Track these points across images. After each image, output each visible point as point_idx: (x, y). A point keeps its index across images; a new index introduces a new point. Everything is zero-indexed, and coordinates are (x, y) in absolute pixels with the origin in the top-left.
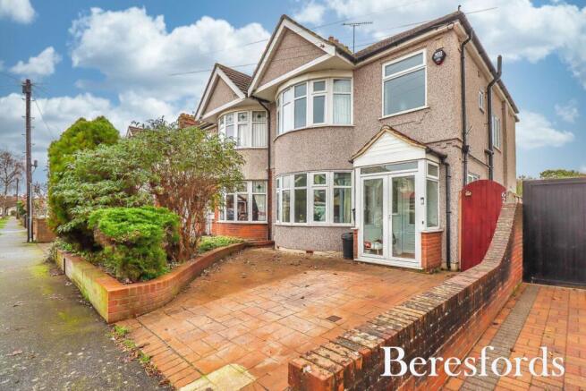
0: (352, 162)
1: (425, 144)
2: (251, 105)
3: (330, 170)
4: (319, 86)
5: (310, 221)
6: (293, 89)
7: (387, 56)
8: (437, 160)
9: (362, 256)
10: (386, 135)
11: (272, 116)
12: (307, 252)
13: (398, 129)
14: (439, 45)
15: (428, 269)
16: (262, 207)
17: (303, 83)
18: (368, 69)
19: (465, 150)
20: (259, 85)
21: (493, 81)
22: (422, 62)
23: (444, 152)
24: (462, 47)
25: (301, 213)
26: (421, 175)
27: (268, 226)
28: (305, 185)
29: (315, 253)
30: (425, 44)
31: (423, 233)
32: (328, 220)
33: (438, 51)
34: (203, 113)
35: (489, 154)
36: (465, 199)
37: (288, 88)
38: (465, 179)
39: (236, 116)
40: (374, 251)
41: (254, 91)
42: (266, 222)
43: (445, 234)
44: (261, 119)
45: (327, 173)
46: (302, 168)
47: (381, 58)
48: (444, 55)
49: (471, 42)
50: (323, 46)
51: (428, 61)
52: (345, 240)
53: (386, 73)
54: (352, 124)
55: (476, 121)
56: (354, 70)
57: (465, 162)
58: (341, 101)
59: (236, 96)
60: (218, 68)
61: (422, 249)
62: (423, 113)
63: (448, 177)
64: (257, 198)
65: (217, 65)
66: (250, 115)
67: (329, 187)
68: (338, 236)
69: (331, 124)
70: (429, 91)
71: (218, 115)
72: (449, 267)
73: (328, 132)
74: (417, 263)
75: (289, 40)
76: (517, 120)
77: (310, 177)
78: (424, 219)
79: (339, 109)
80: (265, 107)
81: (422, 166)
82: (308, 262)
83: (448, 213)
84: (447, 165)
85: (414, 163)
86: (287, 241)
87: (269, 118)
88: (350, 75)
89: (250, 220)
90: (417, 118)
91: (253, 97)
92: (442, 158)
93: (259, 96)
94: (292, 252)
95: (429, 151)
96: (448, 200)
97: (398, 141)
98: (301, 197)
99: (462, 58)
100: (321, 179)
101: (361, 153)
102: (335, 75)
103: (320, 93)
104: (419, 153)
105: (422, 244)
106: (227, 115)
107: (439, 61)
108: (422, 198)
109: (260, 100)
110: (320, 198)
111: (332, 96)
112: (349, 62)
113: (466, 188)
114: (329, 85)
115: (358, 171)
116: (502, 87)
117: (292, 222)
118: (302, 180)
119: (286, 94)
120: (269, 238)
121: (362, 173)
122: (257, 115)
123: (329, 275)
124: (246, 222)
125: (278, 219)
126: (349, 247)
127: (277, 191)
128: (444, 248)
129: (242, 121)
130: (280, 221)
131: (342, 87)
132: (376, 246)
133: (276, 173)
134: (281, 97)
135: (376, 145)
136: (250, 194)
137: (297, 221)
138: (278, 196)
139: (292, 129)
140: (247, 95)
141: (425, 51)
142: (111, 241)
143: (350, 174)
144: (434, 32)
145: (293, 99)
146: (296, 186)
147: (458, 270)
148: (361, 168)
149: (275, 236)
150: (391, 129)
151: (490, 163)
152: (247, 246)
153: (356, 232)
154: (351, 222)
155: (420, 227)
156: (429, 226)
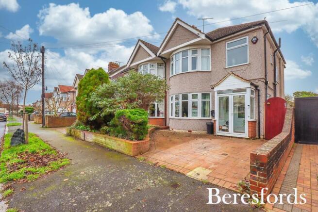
0: (213, 88)
1: (249, 81)
2: (157, 60)
3: (200, 92)
4: (195, 52)
5: (190, 116)
6: (181, 54)
7: (229, 39)
8: (254, 88)
9: (218, 132)
10: (230, 76)
11: (167, 65)
12: (189, 131)
13: (237, 73)
14: (255, 35)
15: (251, 138)
16: (162, 109)
17: (186, 51)
18: (219, 44)
19: (266, 83)
20: (163, 51)
21: (277, 50)
22: (246, 42)
23: (257, 84)
24: (265, 35)
25: (185, 112)
26: (247, 96)
27: (165, 119)
28: (187, 99)
29: (193, 132)
30: (248, 34)
31: (249, 122)
32: (199, 116)
34: (131, 64)
35: (275, 85)
36: (266, 105)
37: (179, 53)
38: (266, 97)
39: (149, 65)
40: (224, 130)
41: (160, 53)
42: (164, 117)
43: (257, 122)
44: (161, 67)
45: (198, 93)
46: (184, 92)
47: (225, 40)
48: (257, 39)
49: (269, 33)
50: (199, 34)
51: (249, 42)
52: (208, 125)
53: (226, 47)
54: (210, 70)
55: (270, 69)
56: (211, 45)
57: (266, 89)
58: (205, 59)
59: (150, 55)
60: (140, 42)
61: (249, 129)
62: (246, 66)
63: (259, 96)
64: (159, 106)
65: (139, 40)
66: (156, 65)
67: (199, 101)
68: (204, 124)
69: (200, 70)
70: (250, 56)
71: (139, 64)
72: (259, 137)
73: (199, 74)
74: (246, 135)
75: (180, 30)
76: (285, 67)
77: (190, 96)
78: (249, 115)
79: (204, 63)
80: (165, 61)
81: (249, 91)
82: (190, 136)
83: (259, 112)
84: (259, 90)
85: (244, 90)
86: (176, 124)
87: (165, 66)
88: (209, 47)
89: (156, 117)
90: (244, 68)
91: (159, 56)
92: (256, 87)
93: (162, 56)
94: (181, 131)
95: (252, 84)
96: (259, 106)
97: (237, 79)
98: (185, 105)
99: (265, 41)
100: (194, 96)
101: (217, 84)
102: (202, 47)
103: (194, 56)
104: (248, 85)
105: (249, 127)
106: (144, 65)
107: (255, 42)
108: (249, 106)
109: (162, 58)
110: (194, 106)
111: (201, 57)
112: (210, 41)
113: (267, 101)
114: (199, 51)
115: (216, 93)
116: (280, 52)
117: (181, 117)
118: (185, 97)
119: (177, 55)
120: (166, 125)
121: (218, 93)
122: (160, 65)
123: (208, 140)
124: (153, 117)
125: (172, 115)
126: (211, 129)
127: (171, 102)
128: (257, 129)
129: (152, 68)
130: (174, 117)
131: (205, 53)
132: (225, 128)
133: (170, 93)
134: (174, 57)
135: (225, 81)
136: (156, 104)
137: (183, 116)
138: (172, 104)
139: (181, 72)
140: (156, 56)
141: (247, 37)
142: (132, 123)
143: (209, 94)
144: (253, 29)
145: (181, 58)
146: (183, 99)
147: (264, 139)
148: (218, 91)
149: (170, 124)
150: (233, 74)
151: (275, 89)
152: (157, 129)
153: (215, 121)
154: (209, 117)
155: (248, 118)
156: (251, 118)
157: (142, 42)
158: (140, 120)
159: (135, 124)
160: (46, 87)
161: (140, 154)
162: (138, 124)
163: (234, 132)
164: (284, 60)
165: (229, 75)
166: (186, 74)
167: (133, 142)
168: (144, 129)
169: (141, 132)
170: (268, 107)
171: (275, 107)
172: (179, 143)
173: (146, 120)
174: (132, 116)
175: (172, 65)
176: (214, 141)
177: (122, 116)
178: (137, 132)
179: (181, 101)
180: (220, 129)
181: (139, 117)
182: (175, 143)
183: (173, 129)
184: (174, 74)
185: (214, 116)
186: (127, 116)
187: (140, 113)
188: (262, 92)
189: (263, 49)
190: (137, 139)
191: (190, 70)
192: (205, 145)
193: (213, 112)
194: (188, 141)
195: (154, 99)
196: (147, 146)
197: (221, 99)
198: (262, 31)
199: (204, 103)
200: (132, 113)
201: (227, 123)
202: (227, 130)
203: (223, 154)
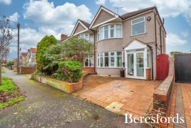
0: (124, 49)
1: (146, 44)
2: (89, 32)
3: (116, 51)
4: (112, 26)
5: (110, 66)
6: (104, 28)
7: (133, 18)
8: (149, 48)
9: (127, 76)
10: (135, 41)
12: (109, 75)
13: (138, 39)
14: (149, 15)
15: (148, 79)
16: (93, 62)
17: (107, 26)
18: (127, 22)
19: (156, 45)
20: (93, 26)
21: (162, 26)
22: (144, 20)
23: (151, 46)
24: (155, 16)
25: (107, 64)
26: (145, 53)
27: (94, 68)
28: (108, 56)
29: (112, 76)
31: (146, 69)
32: (115, 66)
33: (148, 17)
34: (74, 34)
35: (161, 46)
37: (102, 27)
38: (156, 54)
39: (84, 35)
40: (131, 75)
41: (91, 28)
42: (94, 67)
43: (151, 70)
44: (92, 36)
45: (115, 52)
46: (106, 51)
47: (131, 19)
48: (151, 18)
49: (157, 15)
50: (114, 15)
51: (146, 20)
52: (121, 72)
53: (132, 23)
54: (122, 38)
55: (158, 36)
56: (122, 22)
57: (156, 49)
58: (118, 31)
59: (85, 29)
61: (146, 74)
62: (144, 35)
63: (152, 53)
64: (91, 60)
65: (78, 20)
66: (89, 35)
67: (115, 56)
68: (118, 71)
69: (116, 38)
70: (146, 28)
71: (78, 35)
72: (153, 79)
73: (115, 40)
74: (145, 77)
75: (103, 13)
76: (166, 37)
77: (110, 53)
78: (147, 65)
79: (118, 34)
80: (94, 32)
81: (146, 50)
82: (110, 79)
83: (152, 63)
84: (152, 50)
85: (143, 49)
86: (101, 72)
87: (95, 36)
88: (121, 23)
90: (142, 36)
91: (90, 29)
92: (150, 47)
93: (92, 29)
94: (104, 75)
95: (148, 46)
96: (152, 59)
97: (138, 43)
98: (107, 59)
99: (155, 19)
100: (113, 54)
101: (126, 46)
102: (116, 23)
103: (112, 29)
104: (145, 46)
105: (146, 72)
106: (82, 35)
107: (149, 20)
108: (146, 59)
109: (92, 30)
110: (113, 61)
111: (116, 30)
112: (121, 20)
113: (157, 56)
114: (115, 26)
115: (125, 52)
118: (107, 54)
119: (101, 29)
120: (95, 72)
121: (127, 52)
122: (91, 35)
123: (121, 81)
124: (88, 67)
125: (98, 66)
126: (122, 74)
127: (98, 57)
128: (151, 74)
129: (86, 37)
130: (100, 67)
131: (119, 27)
132: (132, 73)
133: (98, 52)
134: (100, 29)
135: (131, 44)
136: (89, 59)
137: (105, 66)
138: (99, 59)
139: (104, 39)
140: (89, 29)
141: (144, 17)
142: (70, 71)
143: (121, 52)
144: (147, 12)
145: (104, 30)
146: (105, 56)
147: (155, 80)
148: (127, 50)
149: (98, 71)
150: (136, 39)
151: (161, 49)
152: (89, 74)
153: (125, 69)
154: (121, 66)
155: (145, 67)
156: (148, 67)
157: (80, 21)
158: (75, 69)
160: (20, 49)
161: (75, 92)
162: (73, 71)
163: (137, 76)
164: (165, 32)
165: (133, 40)
166: (107, 40)
167: (70, 84)
168: (78, 74)
169: (76, 77)
170: (158, 60)
171: (162, 60)
172: (103, 83)
173: (79, 69)
174: (70, 66)
175: (99, 34)
176: (125, 82)
177: (63, 66)
178: (73, 76)
180: (128, 74)
181: (75, 67)
182: (99, 84)
183: (99, 74)
184: (100, 40)
185: (124, 66)
186: (66, 66)
187: (76, 64)
188: (154, 51)
189: (154, 24)
190: (73, 82)
191: (109, 37)
192: (119, 85)
193: (124, 64)
194: (108, 82)
195: (86, 55)
196: (81, 86)
197: (128, 55)
198: (153, 13)
199: (118, 58)
200: (69, 64)
201: (133, 70)
202: (133, 75)
203: (131, 91)
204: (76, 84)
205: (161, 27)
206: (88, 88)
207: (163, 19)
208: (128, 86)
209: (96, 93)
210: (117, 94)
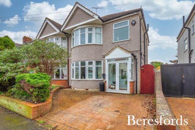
0: (104, 57)
1: (130, 52)
2: (61, 35)
3: (94, 60)
4: (90, 29)
5: (87, 78)
6: (80, 30)
7: (115, 21)
8: (133, 57)
9: (108, 90)
10: (117, 48)
11: (69, 39)
12: (86, 89)
13: (121, 46)
14: (134, 19)
15: (132, 94)
16: (65, 73)
17: (84, 28)
18: (108, 25)
19: (141, 54)
20: (66, 27)
22: (127, 24)
23: (135, 55)
24: (140, 20)
25: (83, 75)
26: (129, 62)
27: (68, 81)
28: (85, 65)
29: (89, 90)
30: (129, 18)
31: (130, 82)
32: (94, 78)
33: (133, 21)
34: (40, 37)
35: (144, 56)
36: (141, 70)
37: (78, 30)
38: (141, 65)
39: (55, 38)
40: (112, 88)
41: (63, 29)
42: (67, 79)
43: (135, 82)
44: (65, 40)
46: (83, 60)
47: (113, 22)
48: (135, 22)
49: (142, 19)
50: (93, 15)
51: (130, 24)
52: (100, 85)
53: (114, 27)
54: (102, 44)
55: (142, 44)
56: (103, 25)
57: (141, 58)
58: (98, 36)
59: (55, 31)
60: (47, 19)
61: (130, 87)
62: (128, 41)
63: (136, 63)
64: (63, 70)
65: (46, 18)
66: (60, 39)
67: (94, 66)
68: (98, 84)
69: (94, 43)
70: (130, 34)
71: (46, 38)
72: (137, 93)
73: (94, 46)
74: (128, 91)
75: (79, 12)
77: (87, 62)
78: (131, 77)
79: (97, 39)
80: (67, 36)
81: (130, 59)
82: (87, 94)
83: (137, 75)
84: (136, 59)
85: (126, 59)
86: (76, 84)
88: (101, 26)
89: (61, 79)
90: (126, 43)
91: (62, 32)
92: (135, 57)
94: (80, 90)
95: (132, 55)
96: (136, 71)
97: (122, 51)
98: (83, 70)
99: (140, 24)
100: (90, 63)
101: (108, 54)
102: (95, 26)
103: (90, 32)
104: (129, 55)
106: (51, 38)
108: (130, 70)
109: (65, 33)
110: (90, 71)
111: (95, 33)
112: (101, 22)
113: (141, 67)
114: (94, 29)
115: (106, 61)
116: (147, 35)
117: (80, 79)
118: (83, 63)
119: (77, 31)
120: (68, 85)
121: (108, 61)
122: (63, 39)
123: (101, 97)
124: (59, 79)
125: (73, 78)
126: (102, 87)
127: (72, 67)
128: (135, 87)
129: (57, 41)
130: (74, 79)
131: (98, 31)
132: (113, 87)
133: (72, 61)
134: (75, 32)
135: (113, 52)
136: (61, 69)
137: (82, 78)
138: (73, 69)
139: (80, 44)
140: (60, 31)
141: (128, 20)
142: (32, 87)
143: (101, 62)
144: (132, 14)
145: (80, 34)
146: (81, 65)
147: (139, 94)
148: (108, 59)
149: (72, 84)
150: (119, 46)
151: (145, 59)
152: (61, 88)
153: (106, 81)
154: (101, 78)
155: (129, 80)
156: (132, 79)
157: (49, 20)
158: (40, 84)
159: (35, 88)
161: (41, 116)
162: (38, 87)
163: (120, 89)
164: (148, 40)
165: (116, 47)
166: (84, 46)
167: (33, 106)
168: (45, 92)
169: (42, 95)
170: (142, 71)
171: (147, 71)
172: (79, 101)
173: (46, 83)
174: (32, 81)
175: (73, 38)
176: (107, 98)
177: (22, 80)
178: (38, 95)
179: (80, 67)
180: (109, 87)
181: (40, 81)
182: (75, 102)
183: (74, 88)
184: (75, 46)
185: (105, 78)
186: (26, 81)
187: (42, 77)
188: (139, 61)
189: (139, 29)
190: (38, 102)
191: (87, 42)
192: (100, 102)
193: (104, 75)
194: (85, 99)
195: (57, 65)
196: (49, 107)
197: (110, 65)
198: (139, 16)
199: (97, 68)
200: (32, 77)
201: (114, 83)
202: (115, 88)
203: (116, 111)
204: (43, 105)
205: (145, 33)
206: (59, 110)
207: (148, 25)
208: (111, 104)
209: (71, 116)
210: (99, 116)
